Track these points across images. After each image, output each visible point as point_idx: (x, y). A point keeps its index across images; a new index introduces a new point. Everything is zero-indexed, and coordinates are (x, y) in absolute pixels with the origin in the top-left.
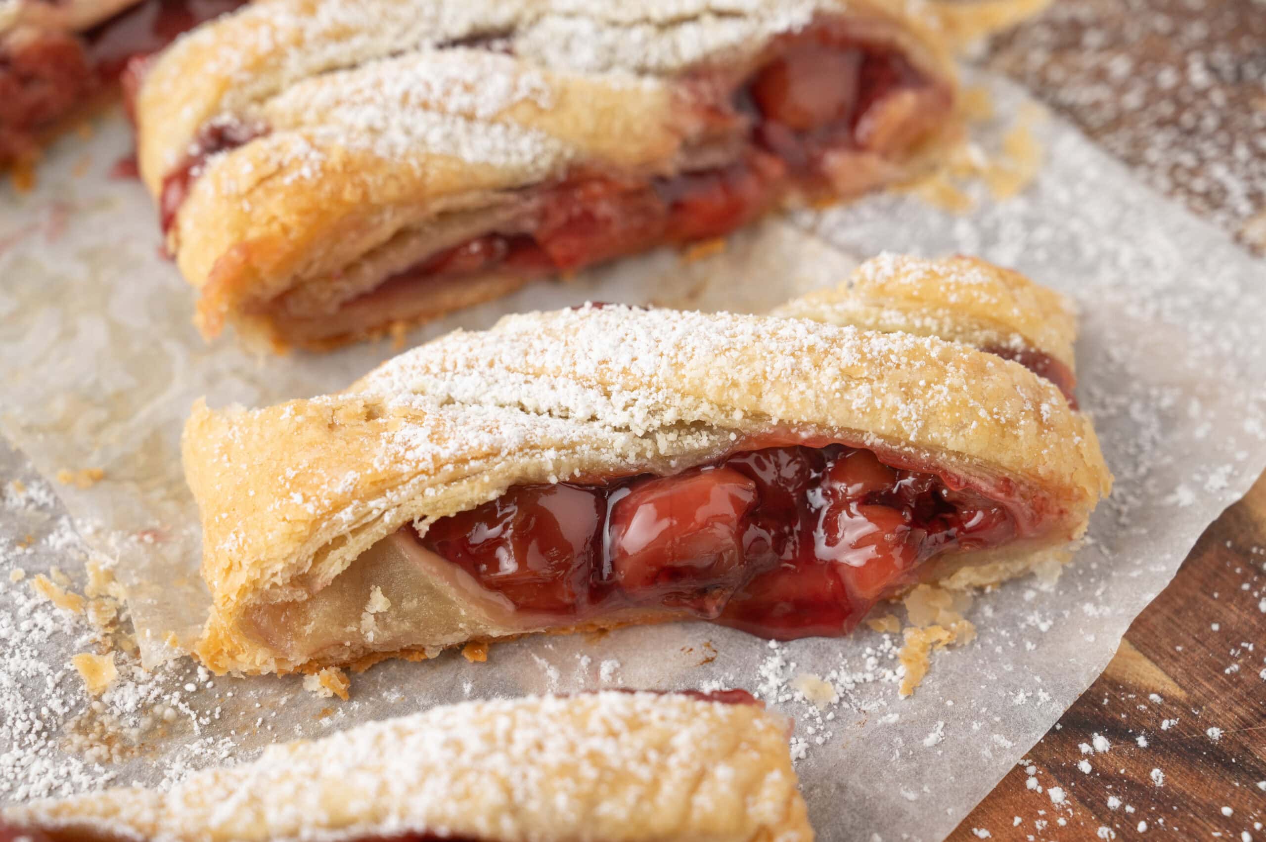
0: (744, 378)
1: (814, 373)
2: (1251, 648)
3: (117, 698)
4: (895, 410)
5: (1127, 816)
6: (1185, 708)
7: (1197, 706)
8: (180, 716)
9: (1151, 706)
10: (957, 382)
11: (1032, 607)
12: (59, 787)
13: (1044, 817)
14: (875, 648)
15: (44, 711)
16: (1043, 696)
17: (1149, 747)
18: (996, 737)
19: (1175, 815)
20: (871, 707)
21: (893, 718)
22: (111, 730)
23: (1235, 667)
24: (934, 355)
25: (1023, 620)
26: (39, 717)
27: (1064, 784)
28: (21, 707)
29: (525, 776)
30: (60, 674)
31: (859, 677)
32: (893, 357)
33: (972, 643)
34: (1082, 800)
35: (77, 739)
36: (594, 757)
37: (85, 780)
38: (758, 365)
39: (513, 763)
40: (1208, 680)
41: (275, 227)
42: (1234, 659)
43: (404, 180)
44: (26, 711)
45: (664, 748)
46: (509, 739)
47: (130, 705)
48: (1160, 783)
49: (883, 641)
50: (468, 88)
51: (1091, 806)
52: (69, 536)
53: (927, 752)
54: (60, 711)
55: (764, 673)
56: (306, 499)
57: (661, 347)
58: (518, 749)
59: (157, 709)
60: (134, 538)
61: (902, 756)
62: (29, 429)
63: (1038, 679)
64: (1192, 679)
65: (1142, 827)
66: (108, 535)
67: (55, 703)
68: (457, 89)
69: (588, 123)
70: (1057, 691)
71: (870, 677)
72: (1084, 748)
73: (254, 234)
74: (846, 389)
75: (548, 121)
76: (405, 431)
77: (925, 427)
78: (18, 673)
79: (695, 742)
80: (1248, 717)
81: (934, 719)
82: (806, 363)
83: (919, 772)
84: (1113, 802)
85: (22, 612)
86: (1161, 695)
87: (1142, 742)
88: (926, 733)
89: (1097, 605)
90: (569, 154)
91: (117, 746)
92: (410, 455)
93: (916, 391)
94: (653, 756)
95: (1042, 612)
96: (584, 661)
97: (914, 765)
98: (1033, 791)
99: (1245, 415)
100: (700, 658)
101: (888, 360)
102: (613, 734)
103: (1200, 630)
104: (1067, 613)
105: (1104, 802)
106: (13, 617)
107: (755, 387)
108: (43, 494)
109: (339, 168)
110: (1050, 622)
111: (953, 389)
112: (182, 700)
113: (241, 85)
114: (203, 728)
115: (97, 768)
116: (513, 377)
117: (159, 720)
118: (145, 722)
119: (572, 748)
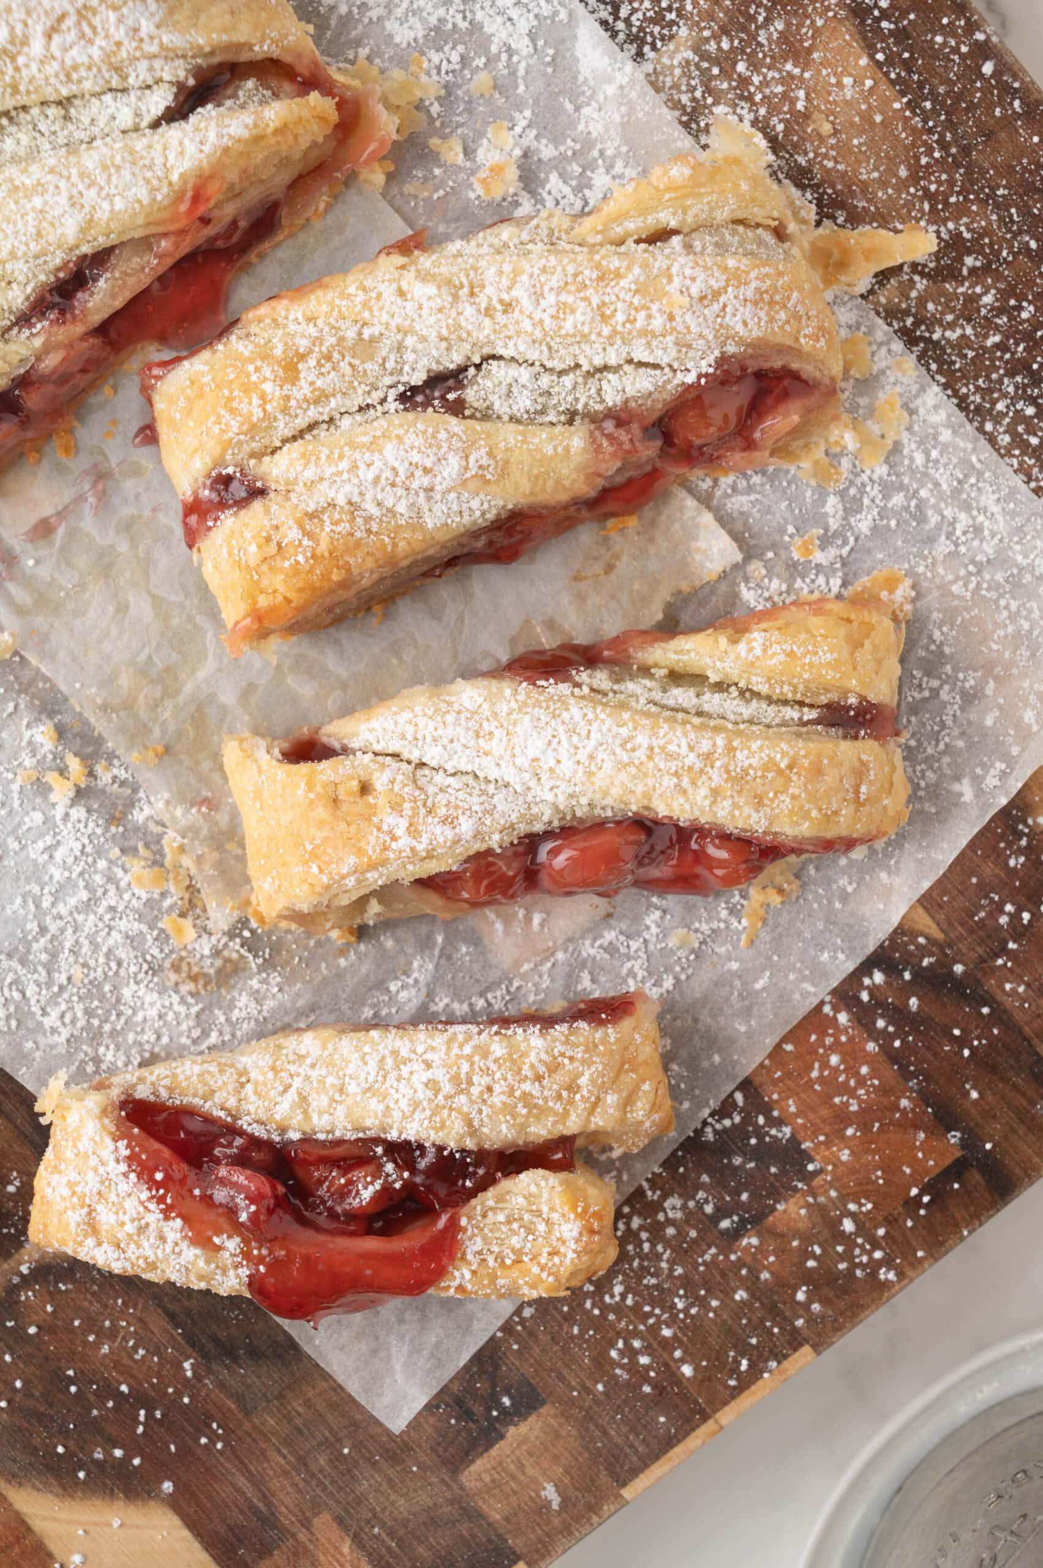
0: (640, 789)
1: (690, 792)
2: (996, 898)
3: (197, 946)
4: (749, 816)
5: (889, 1034)
6: (942, 948)
7: (950, 947)
8: (242, 957)
9: (919, 947)
10: (797, 792)
11: (843, 871)
12: (166, 1014)
13: (832, 1035)
14: (727, 903)
15: (149, 958)
16: (841, 956)
17: (912, 980)
18: (805, 985)
19: (921, 1032)
20: (721, 950)
21: (735, 966)
22: (195, 970)
23: (982, 914)
24: (783, 766)
25: (835, 882)
26: (145, 960)
27: (849, 1010)
28: (132, 955)
29: (480, 1112)
30: (155, 933)
31: (715, 925)
32: (751, 772)
33: (798, 898)
34: (860, 1021)
35: (173, 977)
36: (526, 1097)
37: (182, 1009)
38: (650, 782)
39: (473, 1102)
40: (961, 924)
41: (279, 599)
42: (983, 907)
43: (378, 554)
44: (136, 957)
45: (572, 1087)
46: (470, 1083)
47: (207, 952)
48: (914, 1008)
49: (733, 896)
50: (426, 471)
51: (865, 1026)
52: (147, 811)
53: (757, 993)
54: (159, 956)
55: (648, 922)
56: (321, 871)
57: (578, 757)
58: (475, 1091)
59: (226, 953)
60: (194, 810)
61: (740, 995)
62: (104, 708)
63: (839, 941)
64: (950, 924)
65: (897, 1044)
66: (175, 807)
67: (155, 951)
68: (418, 473)
69: (526, 487)
70: (850, 952)
71: (722, 925)
72: (867, 981)
73: (263, 601)
74: (714, 802)
75: (492, 488)
76: (390, 820)
77: (771, 824)
78: (126, 932)
79: (593, 1081)
80: (985, 956)
81: (764, 969)
82: (686, 782)
83: (749, 1010)
84: (881, 1023)
85: (123, 884)
86: (926, 938)
87: (907, 976)
88: (756, 980)
89: (889, 873)
90: (510, 506)
91: (201, 982)
92: (394, 845)
93: (766, 801)
94: (565, 1094)
95: (850, 877)
96: (521, 913)
97: (747, 1003)
98: (827, 1015)
99: (1027, 704)
100: (603, 913)
101: (747, 774)
102: (539, 1078)
103: (963, 883)
104: (868, 878)
105: (874, 1023)
106: (118, 888)
107: (647, 795)
108: (123, 772)
109: (327, 554)
110: (855, 885)
111: (794, 797)
112: (242, 946)
113: (240, 443)
114: (258, 966)
115: (190, 1000)
116: (468, 752)
117: (228, 960)
118: (219, 963)
119: (511, 1092)
